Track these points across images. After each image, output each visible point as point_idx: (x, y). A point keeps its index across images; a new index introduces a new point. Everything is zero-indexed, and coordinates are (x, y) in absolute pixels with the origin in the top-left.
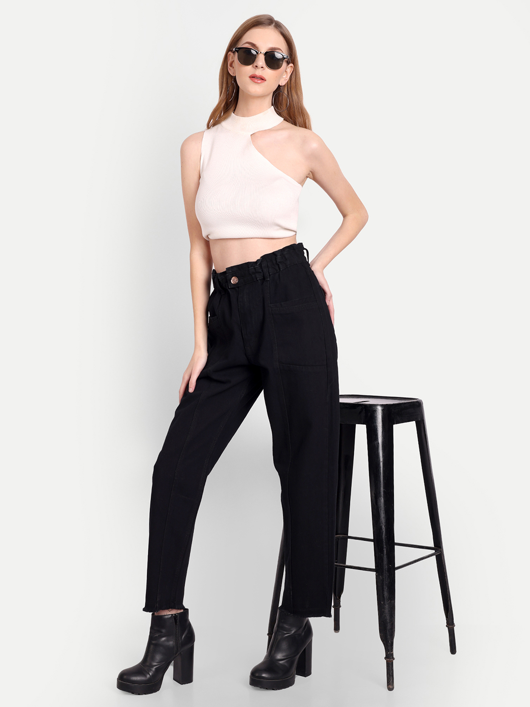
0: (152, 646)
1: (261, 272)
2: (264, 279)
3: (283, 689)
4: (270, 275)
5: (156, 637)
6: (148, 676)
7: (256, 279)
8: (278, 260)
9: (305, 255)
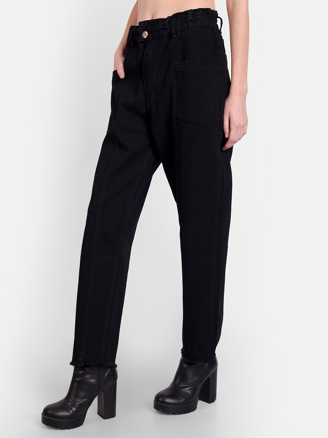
0: (75, 384)
1: (167, 29)
2: (170, 36)
3: (188, 414)
4: (176, 32)
5: (79, 374)
6: (71, 411)
7: (163, 35)
8: (189, 18)
9: (219, 23)
